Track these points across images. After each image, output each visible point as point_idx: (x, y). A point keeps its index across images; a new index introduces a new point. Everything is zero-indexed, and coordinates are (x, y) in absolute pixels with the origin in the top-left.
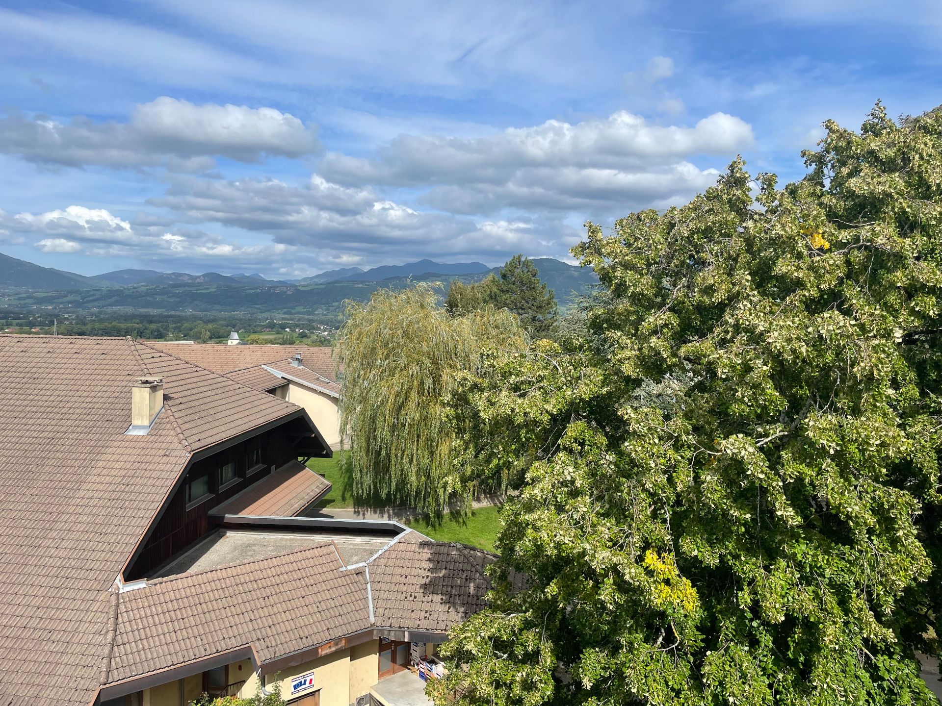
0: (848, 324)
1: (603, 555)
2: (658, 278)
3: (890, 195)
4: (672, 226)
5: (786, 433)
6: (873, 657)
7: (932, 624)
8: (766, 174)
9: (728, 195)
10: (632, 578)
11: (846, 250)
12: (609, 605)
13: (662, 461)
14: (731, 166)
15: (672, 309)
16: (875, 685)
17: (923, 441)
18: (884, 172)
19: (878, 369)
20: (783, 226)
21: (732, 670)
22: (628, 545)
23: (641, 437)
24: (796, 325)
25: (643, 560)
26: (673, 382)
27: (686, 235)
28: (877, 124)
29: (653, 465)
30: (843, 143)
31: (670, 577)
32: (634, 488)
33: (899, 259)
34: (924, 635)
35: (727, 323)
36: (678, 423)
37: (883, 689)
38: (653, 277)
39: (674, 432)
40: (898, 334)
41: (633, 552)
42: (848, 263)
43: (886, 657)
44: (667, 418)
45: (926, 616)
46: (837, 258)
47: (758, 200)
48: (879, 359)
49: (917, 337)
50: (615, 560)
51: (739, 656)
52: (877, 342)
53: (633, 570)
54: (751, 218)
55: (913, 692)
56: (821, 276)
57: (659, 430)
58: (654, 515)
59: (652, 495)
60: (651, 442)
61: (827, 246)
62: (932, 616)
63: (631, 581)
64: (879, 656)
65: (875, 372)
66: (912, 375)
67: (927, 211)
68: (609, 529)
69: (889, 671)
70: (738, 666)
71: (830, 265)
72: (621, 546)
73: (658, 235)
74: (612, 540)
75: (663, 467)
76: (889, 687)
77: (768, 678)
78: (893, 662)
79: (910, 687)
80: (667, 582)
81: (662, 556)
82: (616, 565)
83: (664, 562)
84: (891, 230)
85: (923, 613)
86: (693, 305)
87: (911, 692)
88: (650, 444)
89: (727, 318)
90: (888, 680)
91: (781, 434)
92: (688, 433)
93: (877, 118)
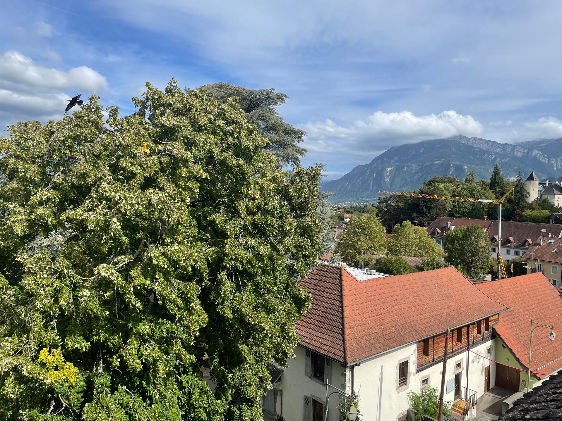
0: (164, 195)
1: (6, 361)
2: (43, 166)
3: (179, 127)
4: (52, 133)
5: (132, 260)
6: (179, 377)
7: (207, 351)
8: (112, 107)
9: (88, 117)
10: (28, 372)
11: (159, 156)
12: (11, 395)
13: (50, 288)
14: (90, 99)
15: (54, 188)
16: (181, 392)
17: (200, 256)
18: (177, 115)
19: (182, 218)
20: (123, 139)
21: (101, 411)
22: (26, 350)
23: (34, 274)
24: (136, 197)
25: (38, 358)
26: (58, 236)
27: (62, 139)
28: (173, 89)
29: (43, 292)
30: (156, 97)
31: (58, 364)
32: (30, 311)
33: (185, 162)
34: (204, 358)
35: (92, 197)
36: (62, 262)
37: (185, 394)
38: (39, 166)
39: (58, 268)
40: (188, 201)
41: (30, 355)
42: (160, 163)
43: (185, 375)
44: (53, 259)
45: (204, 348)
46: (154, 159)
47: (107, 122)
48: (181, 213)
49: (196, 204)
50: (16, 363)
51: (105, 401)
52: (179, 204)
53: (29, 367)
54: (105, 132)
55: (200, 389)
56: (145, 169)
57: (47, 268)
58: (46, 326)
59: (43, 313)
60: (42, 277)
61: (148, 152)
62: (207, 346)
63: (27, 375)
64: (182, 375)
65: (180, 220)
66: (194, 223)
67: (198, 138)
68: (11, 343)
69: (187, 382)
70: (105, 407)
71: (150, 163)
72: (21, 352)
73: (41, 138)
74: (14, 350)
75: (51, 293)
76: (188, 391)
77: (124, 409)
78: (190, 377)
79: (198, 387)
80: (56, 368)
81: (52, 351)
82: (16, 366)
83: (53, 356)
84: (181, 147)
85: (202, 346)
86: (69, 186)
87: (198, 389)
88: (40, 278)
89: (92, 194)
90: (188, 387)
91: (129, 261)
92: (68, 268)
93: (173, 86)
